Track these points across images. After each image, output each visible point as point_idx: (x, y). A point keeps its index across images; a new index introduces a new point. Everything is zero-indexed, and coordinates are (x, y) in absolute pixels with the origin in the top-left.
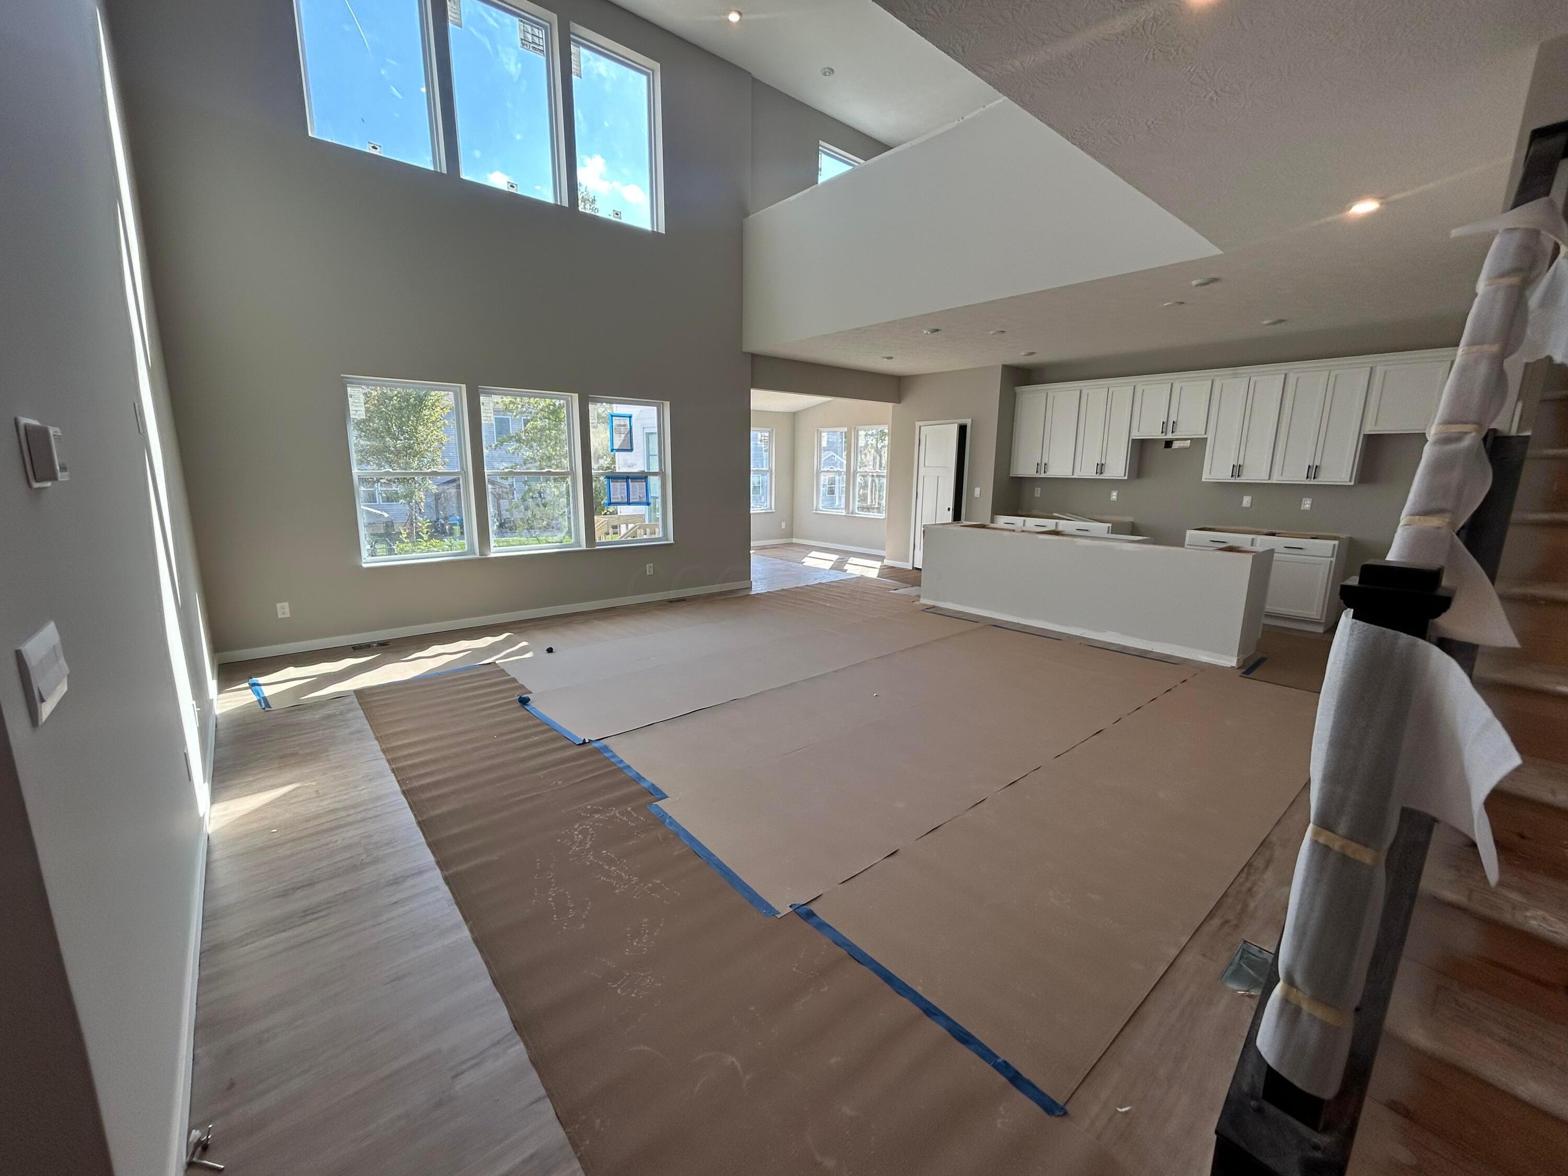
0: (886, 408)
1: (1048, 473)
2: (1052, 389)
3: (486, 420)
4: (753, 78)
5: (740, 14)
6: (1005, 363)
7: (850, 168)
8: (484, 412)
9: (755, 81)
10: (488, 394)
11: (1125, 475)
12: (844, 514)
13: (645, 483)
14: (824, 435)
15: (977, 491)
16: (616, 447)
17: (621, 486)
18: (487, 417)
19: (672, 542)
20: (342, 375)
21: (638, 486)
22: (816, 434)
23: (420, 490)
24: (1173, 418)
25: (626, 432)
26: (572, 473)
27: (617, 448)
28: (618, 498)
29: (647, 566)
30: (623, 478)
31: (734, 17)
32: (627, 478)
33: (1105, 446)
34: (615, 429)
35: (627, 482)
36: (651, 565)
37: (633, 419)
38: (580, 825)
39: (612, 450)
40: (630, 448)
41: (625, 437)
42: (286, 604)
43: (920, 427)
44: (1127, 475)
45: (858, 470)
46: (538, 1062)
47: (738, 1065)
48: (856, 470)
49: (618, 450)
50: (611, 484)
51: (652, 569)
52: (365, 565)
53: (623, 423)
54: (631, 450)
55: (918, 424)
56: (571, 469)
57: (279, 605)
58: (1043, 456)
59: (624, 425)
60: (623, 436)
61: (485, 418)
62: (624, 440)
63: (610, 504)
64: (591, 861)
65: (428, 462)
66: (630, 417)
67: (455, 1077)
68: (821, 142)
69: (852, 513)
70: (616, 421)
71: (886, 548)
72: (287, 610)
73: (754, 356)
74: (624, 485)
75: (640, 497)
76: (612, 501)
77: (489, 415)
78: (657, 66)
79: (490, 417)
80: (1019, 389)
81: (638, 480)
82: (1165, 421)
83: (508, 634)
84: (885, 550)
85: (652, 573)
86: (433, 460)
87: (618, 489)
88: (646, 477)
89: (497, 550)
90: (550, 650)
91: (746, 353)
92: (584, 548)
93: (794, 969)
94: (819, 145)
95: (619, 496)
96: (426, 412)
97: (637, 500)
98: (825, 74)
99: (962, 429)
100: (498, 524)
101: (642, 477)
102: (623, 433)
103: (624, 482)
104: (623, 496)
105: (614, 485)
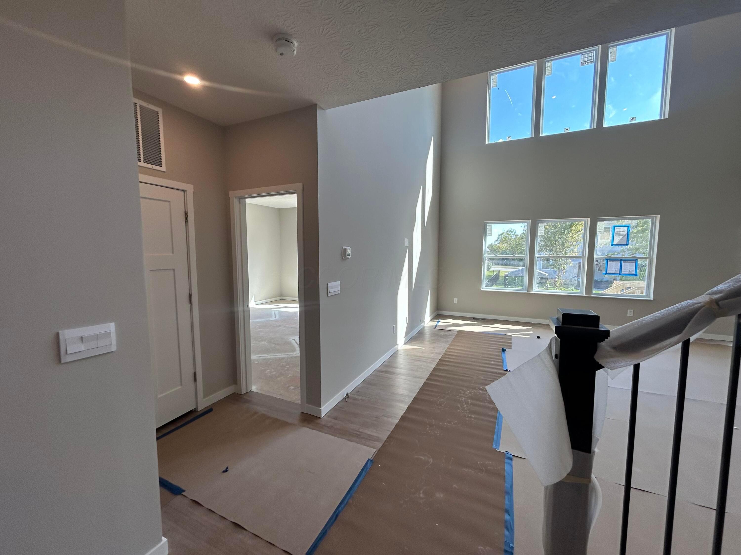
3: (540, 234)
8: (540, 230)
10: (543, 222)
13: (635, 263)
16: (614, 243)
17: (616, 264)
18: (541, 232)
19: (652, 299)
21: (629, 265)
25: (624, 235)
26: (584, 257)
28: (613, 271)
29: (628, 310)
30: (618, 260)
32: (621, 260)
34: (616, 233)
35: (620, 262)
36: (633, 310)
38: (472, 391)
39: (612, 245)
40: (626, 244)
42: (457, 299)
46: (397, 425)
47: (431, 463)
49: (617, 245)
50: (609, 263)
51: (632, 313)
52: (482, 290)
56: (583, 255)
57: (455, 299)
61: (540, 233)
62: (622, 240)
63: (606, 274)
64: (462, 400)
66: (630, 226)
67: (383, 416)
70: (618, 229)
72: (457, 301)
75: (630, 271)
76: (608, 272)
77: (542, 231)
79: (542, 232)
81: (629, 261)
83: (530, 327)
85: (632, 316)
87: (613, 267)
88: (638, 260)
89: (536, 290)
90: (538, 337)
92: (584, 295)
93: (479, 463)
95: (614, 270)
97: (627, 273)
101: (633, 260)
102: (622, 236)
103: (619, 262)
104: (616, 270)
105: (610, 263)
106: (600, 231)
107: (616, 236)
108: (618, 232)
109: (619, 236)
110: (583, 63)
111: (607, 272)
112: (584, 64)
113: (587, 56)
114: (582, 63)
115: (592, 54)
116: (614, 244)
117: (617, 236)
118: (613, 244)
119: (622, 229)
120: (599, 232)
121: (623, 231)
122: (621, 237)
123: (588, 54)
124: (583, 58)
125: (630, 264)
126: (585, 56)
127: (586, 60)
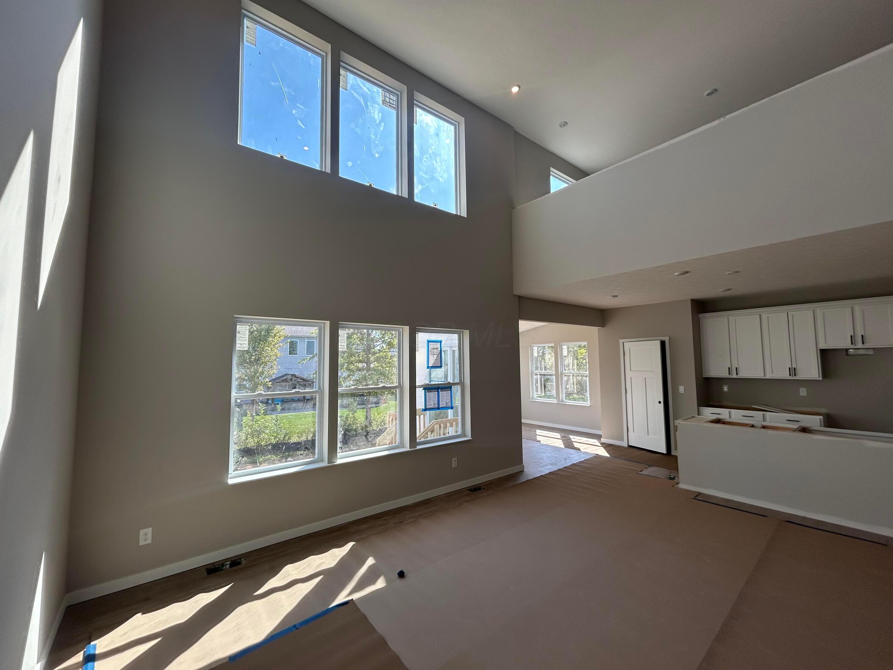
0: (594, 331)
1: (738, 375)
2: (732, 314)
4: (514, 131)
5: (519, 87)
6: (692, 298)
7: (567, 185)
9: (516, 132)
10: (344, 328)
11: (819, 377)
12: (556, 402)
13: (450, 391)
14: (535, 349)
15: (681, 389)
17: (433, 395)
19: (470, 439)
20: (235, 316)
21: (445, 395)
22: (529, 348)
23: (261, 385)
24: (859, 333)
25: (438, 353)
26: (400, 386)
27: (431, 366)
28: (431, 405)
29: (453, 459)
31: (515, 89)
32: (438, 388)
33: (793, 355)
34: (430, 351)
35: (438, 392)
36: (456, 458)
37: (443, 343)
39: (428, 367)
40: (440, 366)
41: (437, 357)
43: (623, 342)
44: (821, 376)
45: (564, 371)
48: (562, 371)
49: (433, 367)
51: (456, 462)
53: (436, 347)
54: (441, 367)
55: (621, 341)
56: (399, 384)
58: (732, 361)
59: (437, 348)
60: (435, 356)
62: (436, 359)
65: (268, 368)
66: (441, 342)
68: (552, 169)
69: (562, 402)
70: (431, 345)
71: (602, 429)
72: (150, 536)
73: (520, 297)
74: (436, 394)
75: (446, 403)
78: (462, 120)
80: (701, 316)
82: (852, 334)
83: (351, 544)
84: (601, 430)
85: (456, 466)
86: (271, 367)
87: (432, 397)
88: (451, 387)
89: (341, 456)
91: (515, 296)
94: (550, 171)
95: (432, 403)
96: (270, 339)
97: (444, 405)
98: (561, 126)
99: (663, 344)
100: (343, 432)
101: (447, 387)
102: (436, 354)
103: (436, 391)
104: (435, 403)
105: (429, 394)
107: (430, 355)
108: (432, 349)
109: (433, 355)
111: (426, 407)
116: (429, 366)
125: (446, 393)
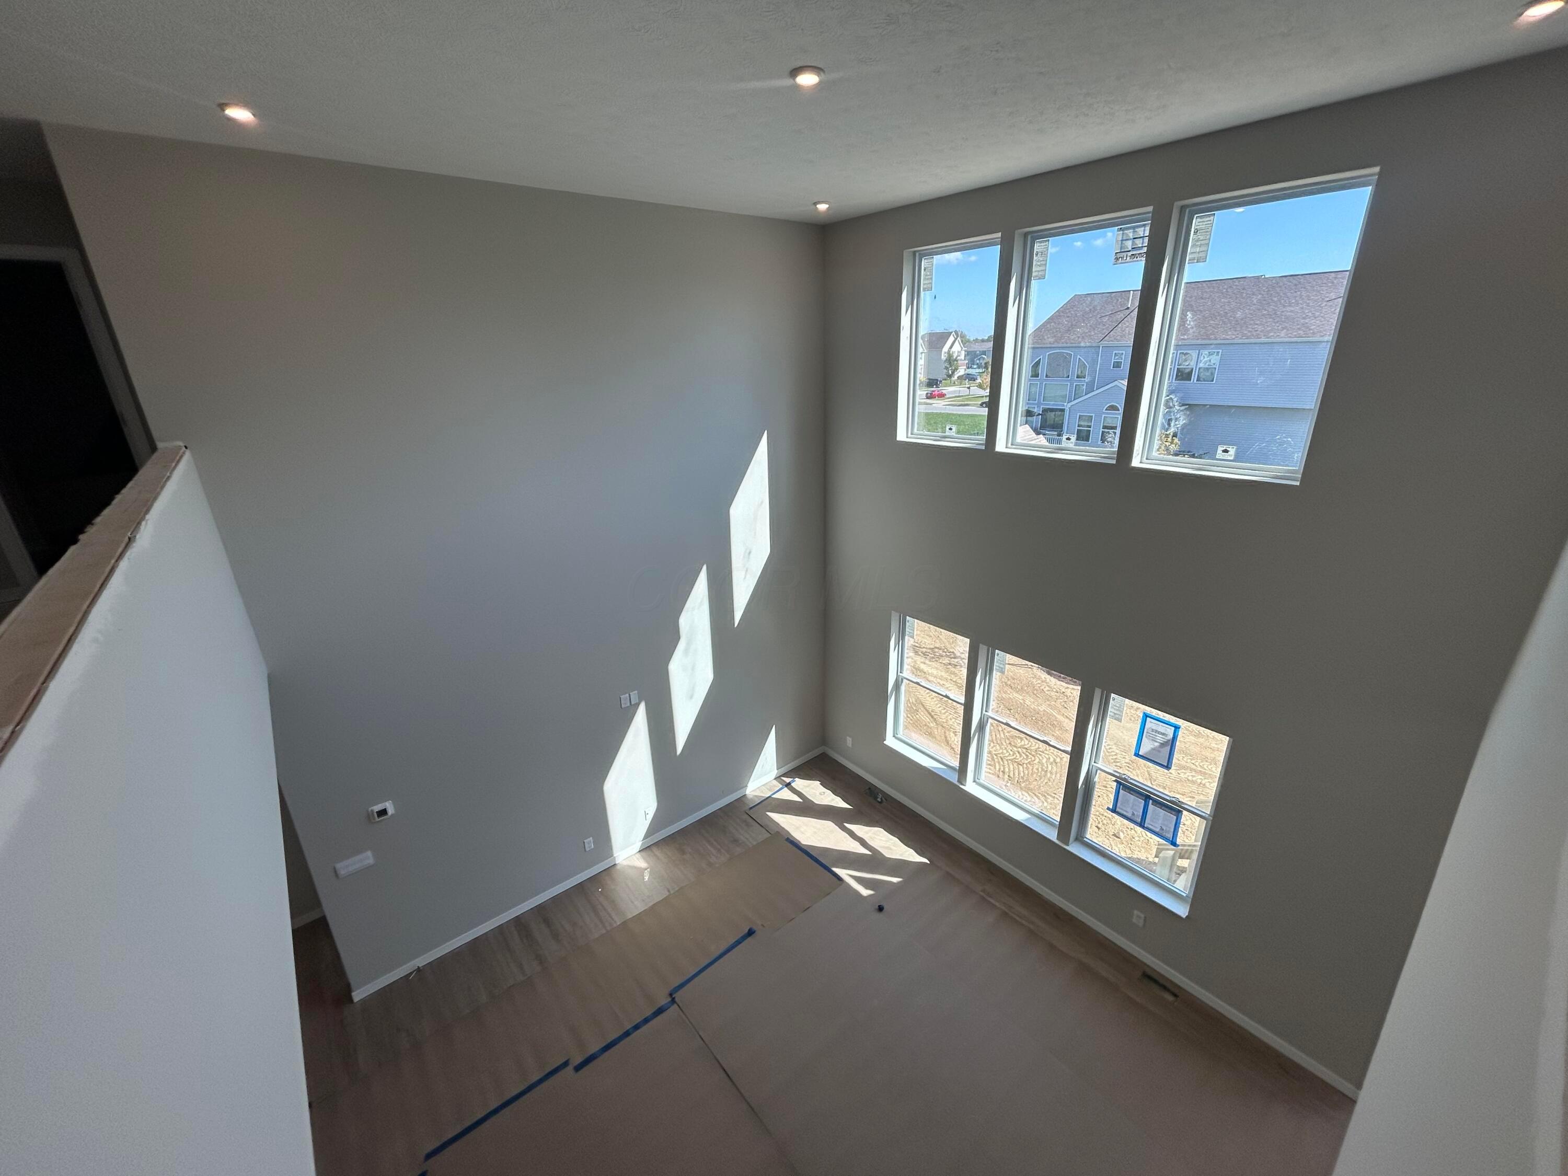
16: (1141, 752)
19: (1185, 916)
21: (1162, 815)
25: (1165, 742)
27: (1143, 754)
28: (1127, 812)
30: (1141, 795)
32: (1149, 798)
34: (1148, 731)
35: (1145, 802)
37: (1182, 731)
39: (1136, 754)
40: (1165, 764)
41: (1161, 748)
42: (851, 739)
49: (1147, 758)
50: (1121, 791)
53: (1163, 731)
54: (1166, 767)
57: (848, 738)
62: (1158, 751)
66: (1179, 728)
70: (1151, 724)
72: (850, 743)
75: (1162, 829)
76: (1118, 810)
81: (1163, 809)
87: (1131, 804)
88: (1180, 811)
92: (1053, 839)
97: (1156, 830)
101: (1173, 808)
102: (1159, 741)
103: (1142, 799)
104: (1136, 813)
105: (1125, 794)
106: (1115, 712)
107: (1146, 737)
108: (1153, 730)
109: (1153, 740)
110: (1121, 255)
111: (1115, 809)
112: (1122, 258)
113: (1131, 236)
114: (1118, 255)
115: (1144, 230)
117: (1149, 739)
118: (1138, 754)
119: (1162, 728)
120: (1112, 714)
121: (1163, 734)
122: (1157, 744)
123: (1134, 228)
124: (1122, 240)
125: (1165, 814)
126: (1127, 235)
127: (1130, 249)
